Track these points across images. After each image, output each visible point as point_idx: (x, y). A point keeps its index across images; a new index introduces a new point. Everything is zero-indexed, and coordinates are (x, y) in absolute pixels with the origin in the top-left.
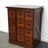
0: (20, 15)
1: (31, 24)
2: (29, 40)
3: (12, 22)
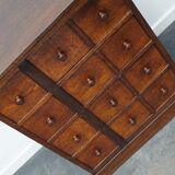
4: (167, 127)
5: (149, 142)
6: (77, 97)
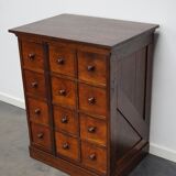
0: (62, 63)
2: (95, 158)
3: (36, 86)
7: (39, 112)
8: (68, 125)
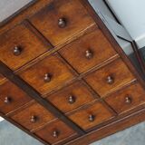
1: (101, 43)
3: (10, 99)
4: (128, 131)
5: (108, 138)
6: (34, 87)
7: (35, 118)
8: (78, 100)
